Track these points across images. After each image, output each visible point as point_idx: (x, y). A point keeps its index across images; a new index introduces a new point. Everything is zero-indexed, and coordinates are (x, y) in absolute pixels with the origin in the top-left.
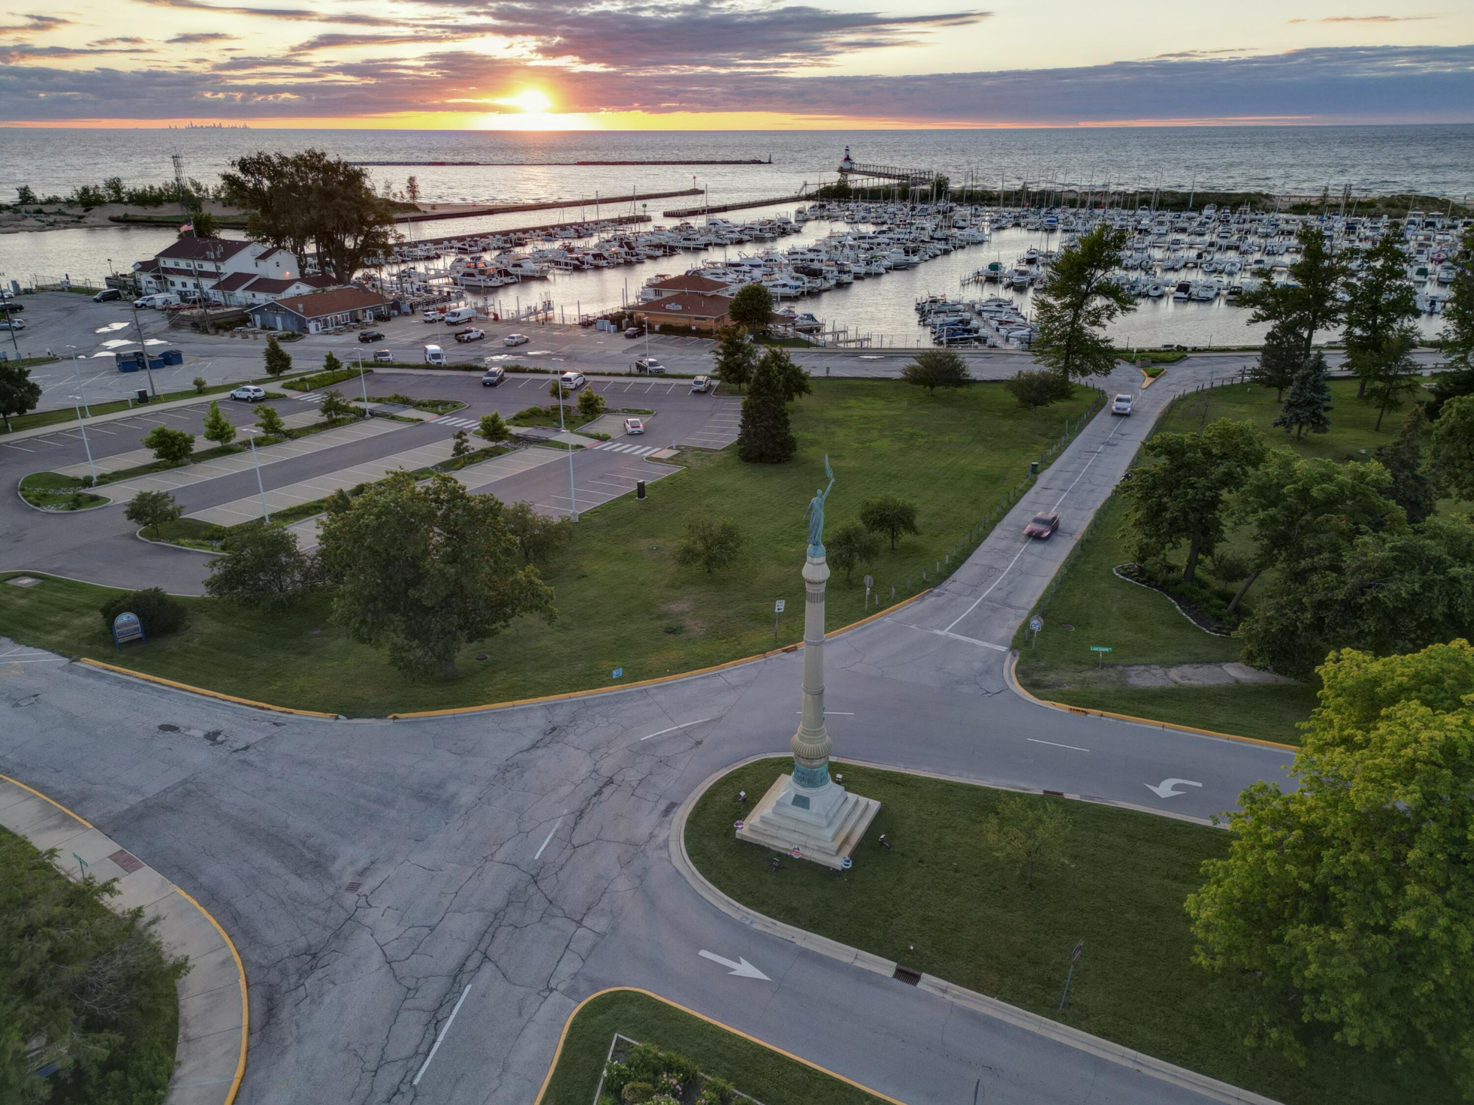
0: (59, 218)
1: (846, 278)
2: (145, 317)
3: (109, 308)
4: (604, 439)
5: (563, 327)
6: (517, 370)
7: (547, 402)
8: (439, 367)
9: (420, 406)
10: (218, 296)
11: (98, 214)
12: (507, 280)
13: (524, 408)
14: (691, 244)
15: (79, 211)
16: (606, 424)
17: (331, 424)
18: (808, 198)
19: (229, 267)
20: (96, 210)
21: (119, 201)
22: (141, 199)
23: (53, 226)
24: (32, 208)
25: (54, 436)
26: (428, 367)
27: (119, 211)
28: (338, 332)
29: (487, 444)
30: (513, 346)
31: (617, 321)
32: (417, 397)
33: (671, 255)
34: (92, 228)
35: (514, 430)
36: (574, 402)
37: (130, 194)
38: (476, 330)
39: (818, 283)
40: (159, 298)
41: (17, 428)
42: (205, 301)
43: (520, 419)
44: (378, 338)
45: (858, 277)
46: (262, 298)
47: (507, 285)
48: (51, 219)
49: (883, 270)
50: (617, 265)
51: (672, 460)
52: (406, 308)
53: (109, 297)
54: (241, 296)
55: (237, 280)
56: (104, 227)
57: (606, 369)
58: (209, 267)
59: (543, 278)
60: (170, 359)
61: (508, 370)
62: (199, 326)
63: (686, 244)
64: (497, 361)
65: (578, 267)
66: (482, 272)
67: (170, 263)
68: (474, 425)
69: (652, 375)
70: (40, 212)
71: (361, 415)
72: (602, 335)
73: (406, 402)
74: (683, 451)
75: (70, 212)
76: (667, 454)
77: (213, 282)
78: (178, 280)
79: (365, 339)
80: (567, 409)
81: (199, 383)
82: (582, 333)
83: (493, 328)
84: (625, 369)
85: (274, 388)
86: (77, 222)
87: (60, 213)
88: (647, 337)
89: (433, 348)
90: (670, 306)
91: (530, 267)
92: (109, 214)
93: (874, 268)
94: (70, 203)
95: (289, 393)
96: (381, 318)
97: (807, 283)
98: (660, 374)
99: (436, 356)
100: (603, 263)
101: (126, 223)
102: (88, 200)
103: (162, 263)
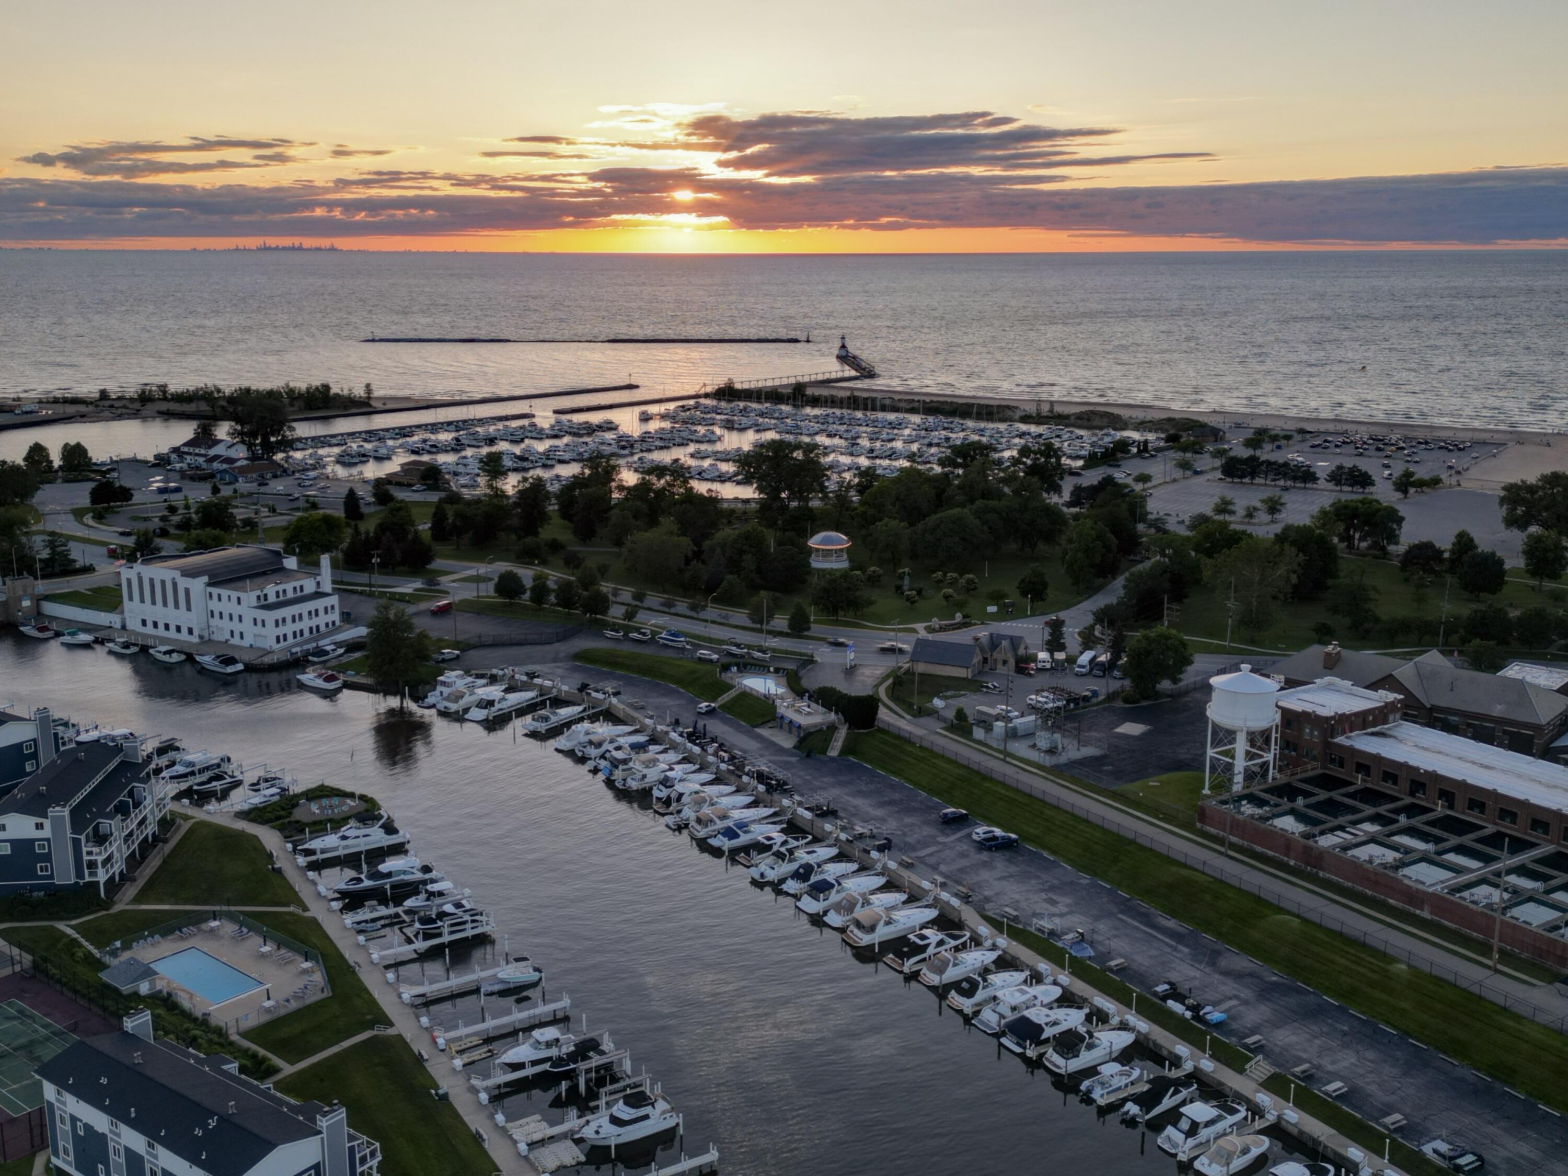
0: (124, 411)
1: (549, 462)
2: (171, 474)
3: (154, 470)
10: (204, 465)
11: (151, 408)
15: (137, 406)
19: (212, 452)
20: (149, 406)
21: (165, 399)
22: (181, 398)
23: (120, 417)
24: (107, 403)
27: (164, 406)
34: (145, 419)
37: (172, 394)
39: (525, 464)
40: (178, 466)
41: (126, 506)
42: (198, 468)
45: (563, 462)
46: (225, 466)
48: (119, 412)
50: (446, 451)
52: (284, 472)
53: (154, 465)
54: (216, 465)
55: (216, 457)
56: (154, 418)
58: (203, 452)
60: (177, 490)
62: (192, 478)
65: (416, 452)
66: (349, 455)
67: (186, 449)
70: (112, 406)
75: (131, 406)
77: (201, 458)
78: (188, 457)
81: (186, 497)
86: (135, 415)
87: (125, 407)
90: (401, 474)
91: (383, 452)
92: (157, 409)
94: (131, 400)
96: (276, 477)
97: (516, 464)
100: (435, 450)
101: (168, 415)
102: (145, 398)
103: (182, 449)
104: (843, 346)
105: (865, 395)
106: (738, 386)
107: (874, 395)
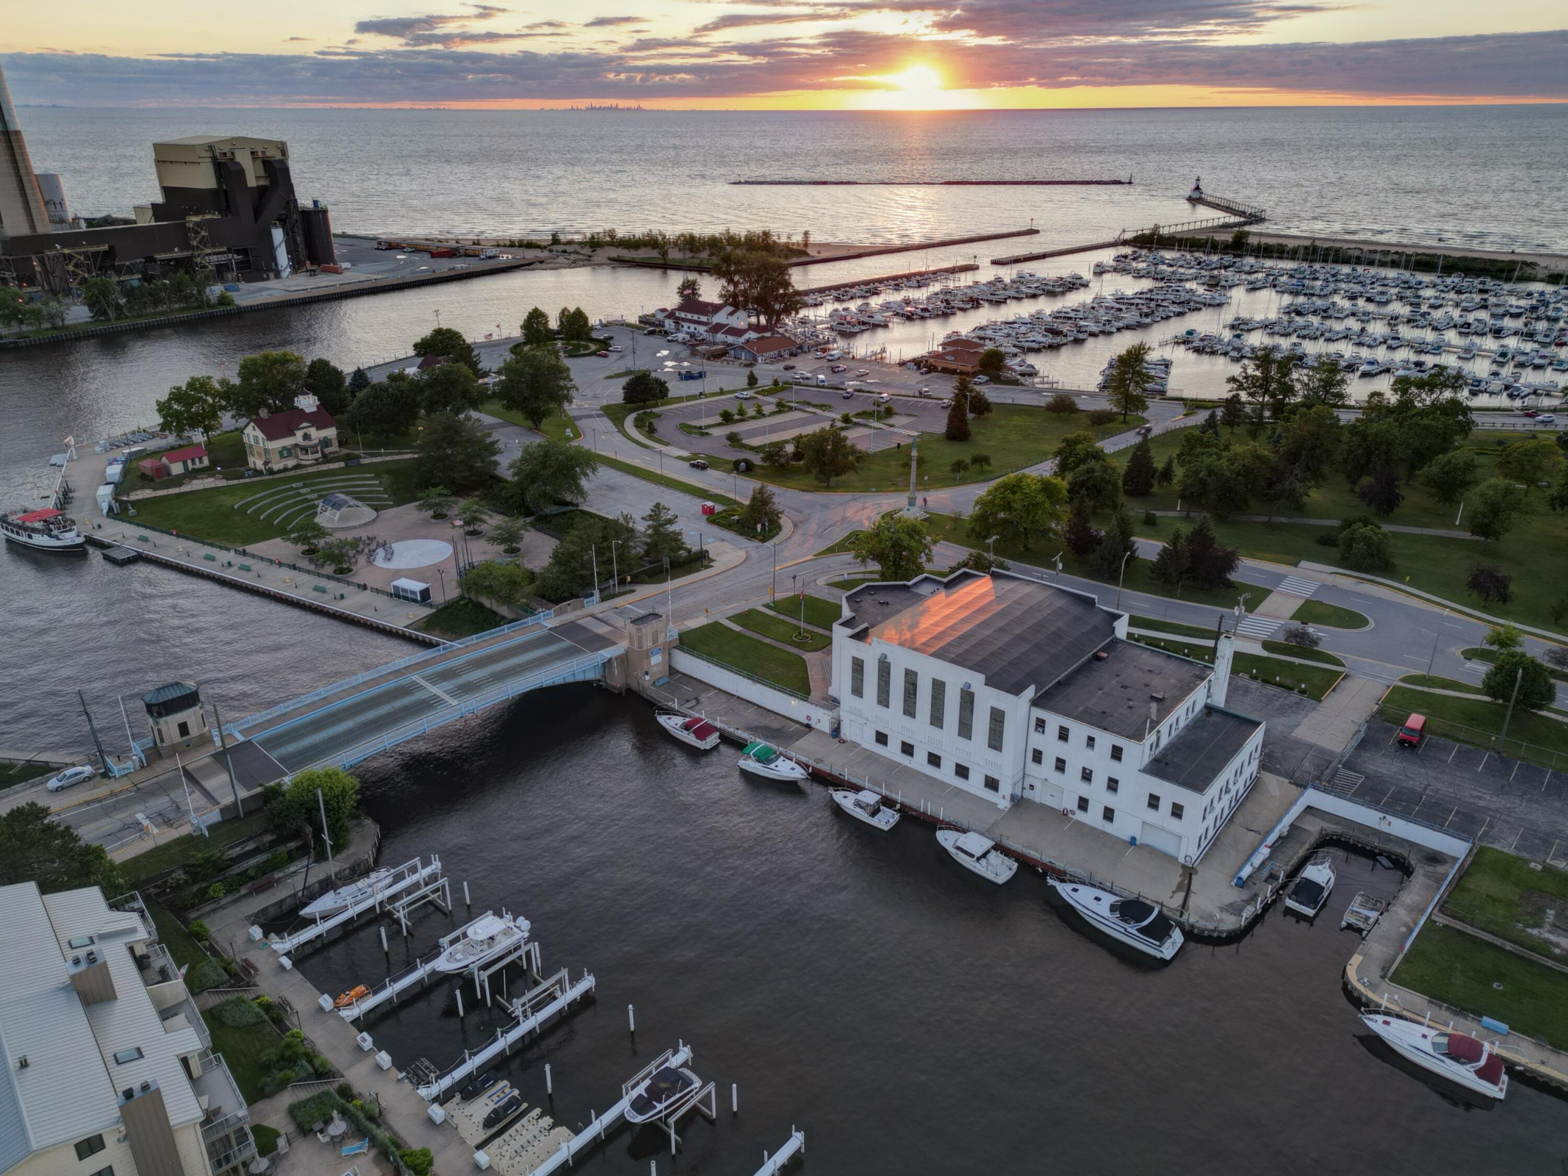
0: (577, 256)
1: (1081, 336)
3: (637, 334)
4: (892, 426)
5: (890, 365)
6: (860, 391)
7: (871, 408)
8: (823, 387)
9: (815, 406)
10: (710, 337)
11: (601, 255)
12: (863, 327)
13: (860, 410)
14: (994, 298)
15: (587, 251)
16: (897, 420)
17: (779, 412)
18: (1125, 243)
19: (710, 319)
20: (599, 251)
21: (614, 244)
23: (574, 263)
24: (560, 248)
25: (677, 409)
26: (818, 386)
27: (613, 252)
28: (772, 363)
29: (843, 425)
30: (860, 377)
31: (918, 363)
32: (814, 402)
33: (977, 307)
34: (597, 266)
35: (855, 420)
36: (882, 409)
37: (620, 239)
38: (842, 366)
39: (1058, 340)
40: (679, 336)
41: (662, 405)
43: (858, 415)
44: (793, 368)
45: (1093, 335)
46: (732, 339)
47: (862, 331)
48: (572, 258)
49: (1114, 330)
50: (937, 316)
51: (918, 437)
52: (806, 349)
53: (650, 333)
54: (720, 337)
55: (717, 328)
56: (605, 265)
57: (903, 393)
59: (885, 326)
60: (700, 374)
61: (856, 391)
62: (707, 356)
63: (990, 297)
64: (851, 384)
65: (909, 318)
66: (849, 323)
67: (683, 315)
68: (839, 417)
69: (925, 397)
70: (564, 252)
71: (791, 409)
72: (908, 372)
73: (809, 404)
74: (923, 433)
75: (582, 252)
76: (916, 434)
77: (705, 328)
78: (686, 325)
79: (787, 368)
80: (879, 412)
81: (721, 389)
82: (898, 370)
83: (851, 364)
84: (911, 393)
85: (750, 393)
86: (588, 261)
87: (577, 253)
88: (933, 374)
89: (821, 377)
90: (948, 358)
91: (878, 318)
92: (607, 255)
93: (1107, 328)
95: (759, 396)
96: (793, 355)
97: (1049, 339)
98: (929, 397)
99: (823, 381)
100: (927, 314)
102: (594, 244)
103: (677, 314)
104: (1197, 188)
105: (1327, 245)
106: (1165, 231)
107: (1337, 245)
